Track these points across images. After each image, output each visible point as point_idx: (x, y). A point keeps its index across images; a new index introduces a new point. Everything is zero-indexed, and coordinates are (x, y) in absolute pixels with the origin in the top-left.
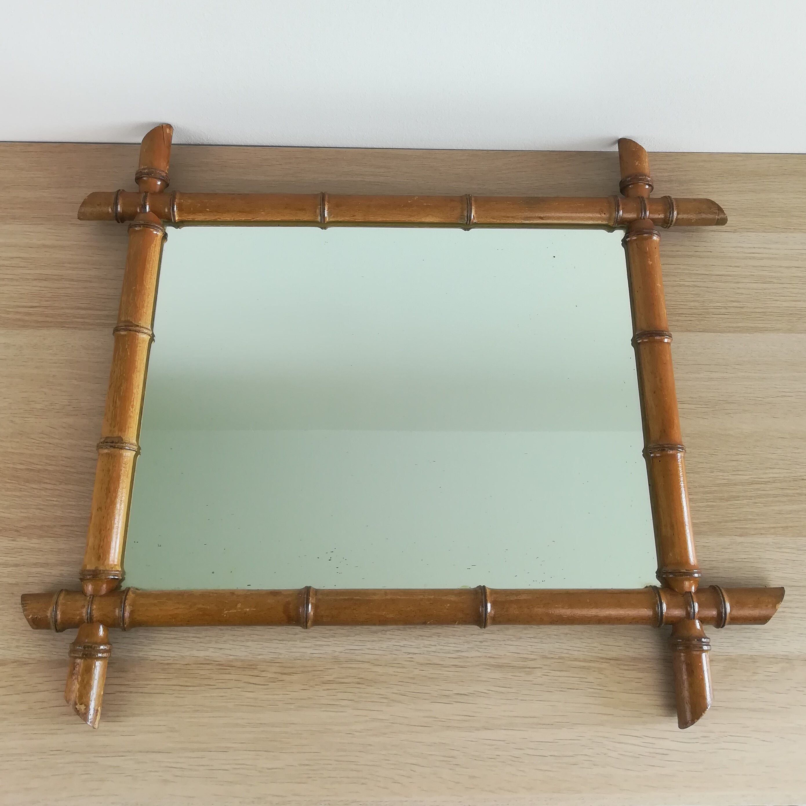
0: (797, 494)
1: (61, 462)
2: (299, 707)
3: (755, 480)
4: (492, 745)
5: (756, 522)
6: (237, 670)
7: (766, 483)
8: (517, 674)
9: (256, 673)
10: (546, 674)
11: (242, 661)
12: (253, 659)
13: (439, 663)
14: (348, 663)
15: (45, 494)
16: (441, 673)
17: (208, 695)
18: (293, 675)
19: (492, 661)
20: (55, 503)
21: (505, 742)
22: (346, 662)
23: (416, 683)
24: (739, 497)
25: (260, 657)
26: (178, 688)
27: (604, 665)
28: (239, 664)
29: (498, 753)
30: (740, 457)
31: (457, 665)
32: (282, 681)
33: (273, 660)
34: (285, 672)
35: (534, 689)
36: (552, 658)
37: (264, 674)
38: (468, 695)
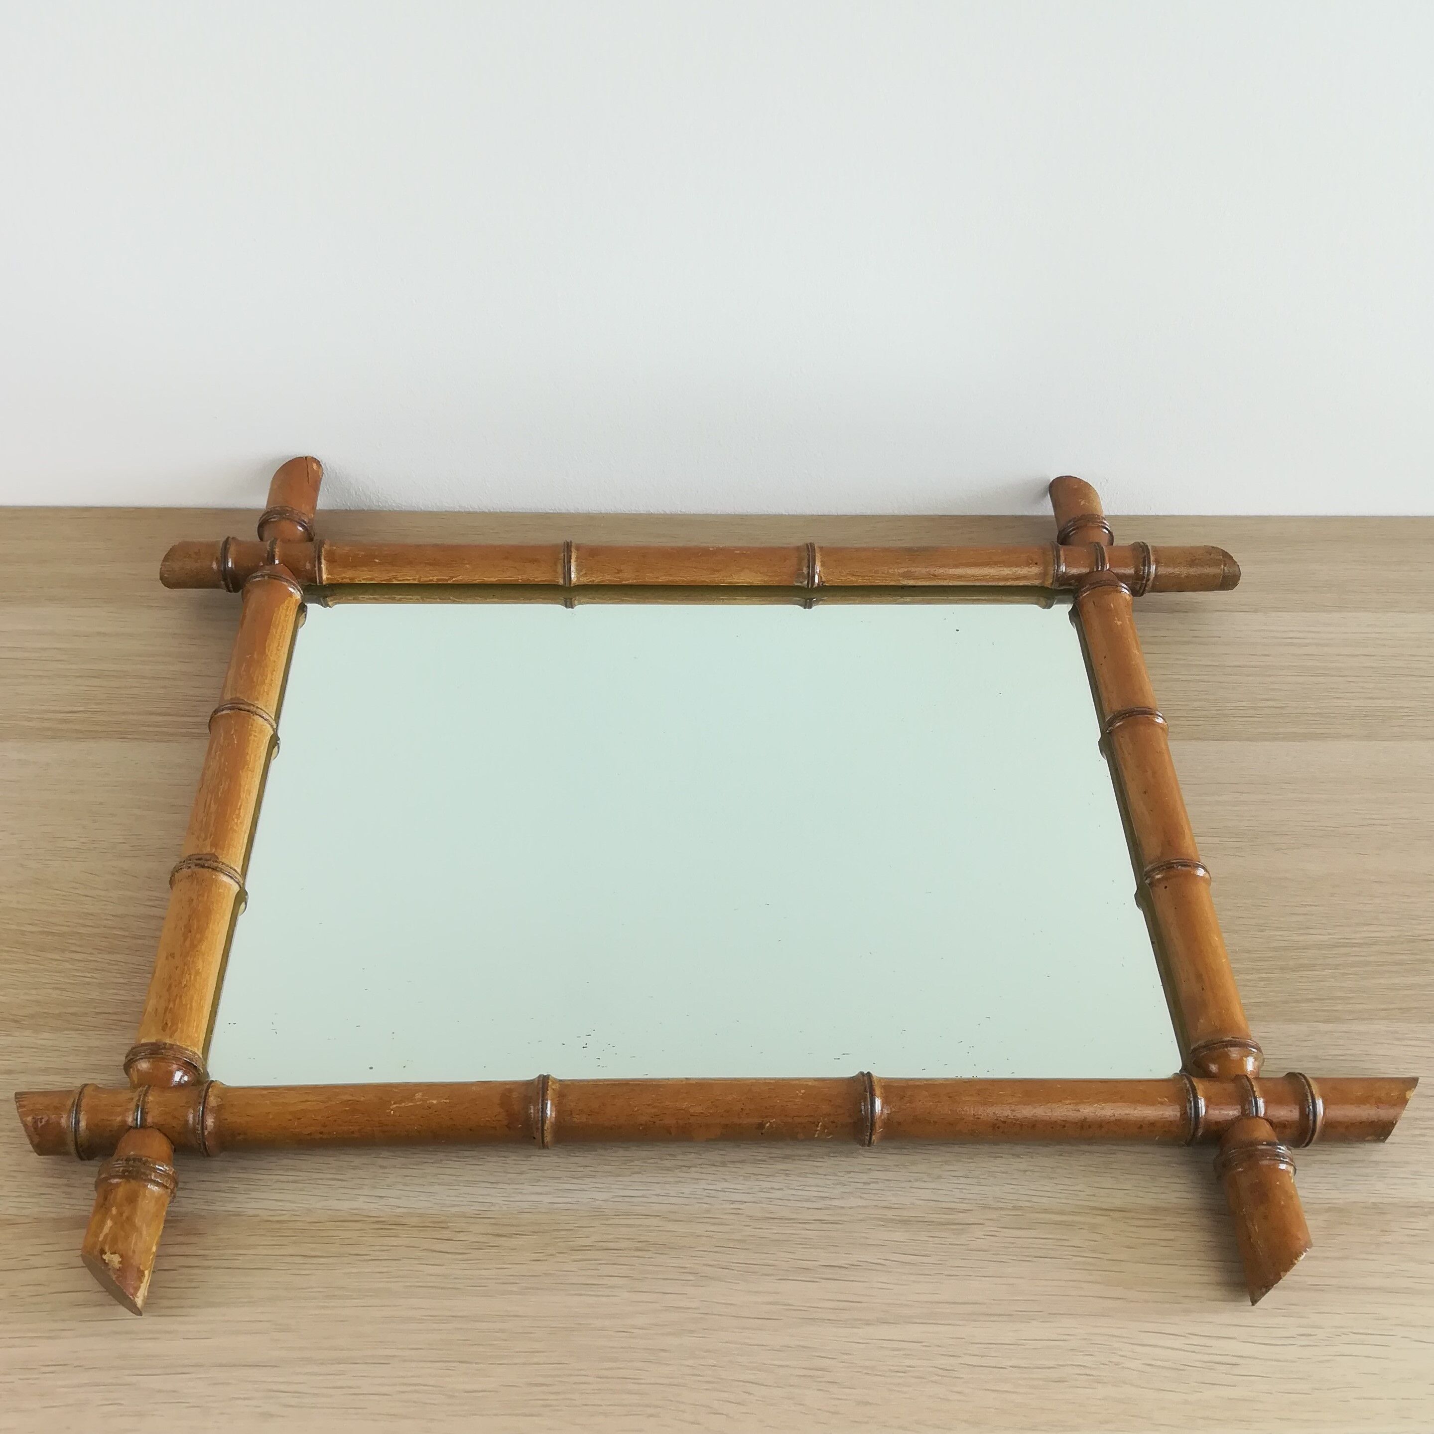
0: (1419, 960)
1: (105, 921)
2: (527, 1288)
3: (1340, 941)
4: (899, 1350)
5: (1352, 1002)
6: (412, 1230)
7: (1360, 945)
8: (937, 1234)
9: (446, 1234)
10: (993, 1233)
11: (420, 1216)
12: (442, 1213)
13: (791, 1217)
14: (620, 1217)
15: (71, 967)
16: (794, 1232)
17: (354, 1270)
18: (517, 1238)
19: (890, 1214)
20: (88, 980)
21: (924, 1344)
22: (616, 1215)
23: (748, 1249)
24: (1314, 965)
25: (453, 1210)
26: (298, 1260)
27: (1100, 1220)
28: (414, 1221)
29: (908, 1362)
30: (1308, 908)
31: (824, 1220)
32: (494, 1248)
33: (480, 1214)
34: (500, 1232)
35: (973, 1258)
36: (1001, 1209)
37: (461, 1236)
38: (847, 1268)
